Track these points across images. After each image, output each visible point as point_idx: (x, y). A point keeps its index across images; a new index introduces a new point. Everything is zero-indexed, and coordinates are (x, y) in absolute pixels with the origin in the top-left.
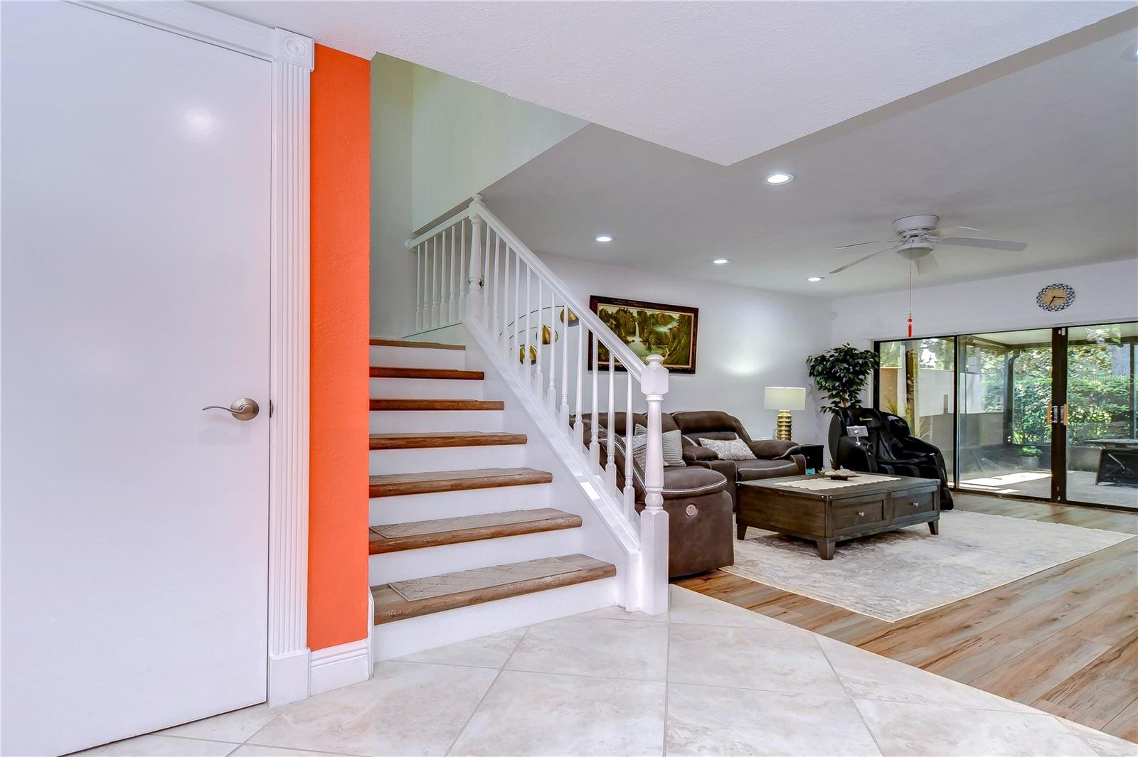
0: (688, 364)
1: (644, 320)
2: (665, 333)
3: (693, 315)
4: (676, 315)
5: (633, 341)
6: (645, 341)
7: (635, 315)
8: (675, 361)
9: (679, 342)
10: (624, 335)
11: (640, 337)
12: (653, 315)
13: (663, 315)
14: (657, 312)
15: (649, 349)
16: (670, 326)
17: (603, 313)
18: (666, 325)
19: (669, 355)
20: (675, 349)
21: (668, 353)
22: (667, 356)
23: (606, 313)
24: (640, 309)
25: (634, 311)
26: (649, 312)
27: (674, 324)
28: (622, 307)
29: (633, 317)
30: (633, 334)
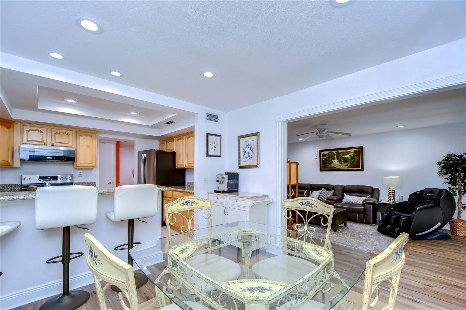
0: (360, 168)
1: (338, 155)
2: (348, 157)
3: (360, 149)
4: (352, 151)
5: (335, 161)
6: (339, 161)
7: (335, 153)
8: (353, 167)
9: (354, 160)
10: (331, 160)
11: (337, 160)
12: (342, 152)
13: (346, 152)
14: (343, 151)
15: (341, 163)
16: (350, 155)
17: (323, 154)
18: (347, 155)
19: (350, 165)
20: (353, 163)
21: (350, 164)
22: (349, 165)
23: (325, 154)
24: (337, 151)
25: (334, 152)
26: (340, 151)
27: (352, 154)
28: (330, 152)
29: (334, 154)
30: (335, 159)
